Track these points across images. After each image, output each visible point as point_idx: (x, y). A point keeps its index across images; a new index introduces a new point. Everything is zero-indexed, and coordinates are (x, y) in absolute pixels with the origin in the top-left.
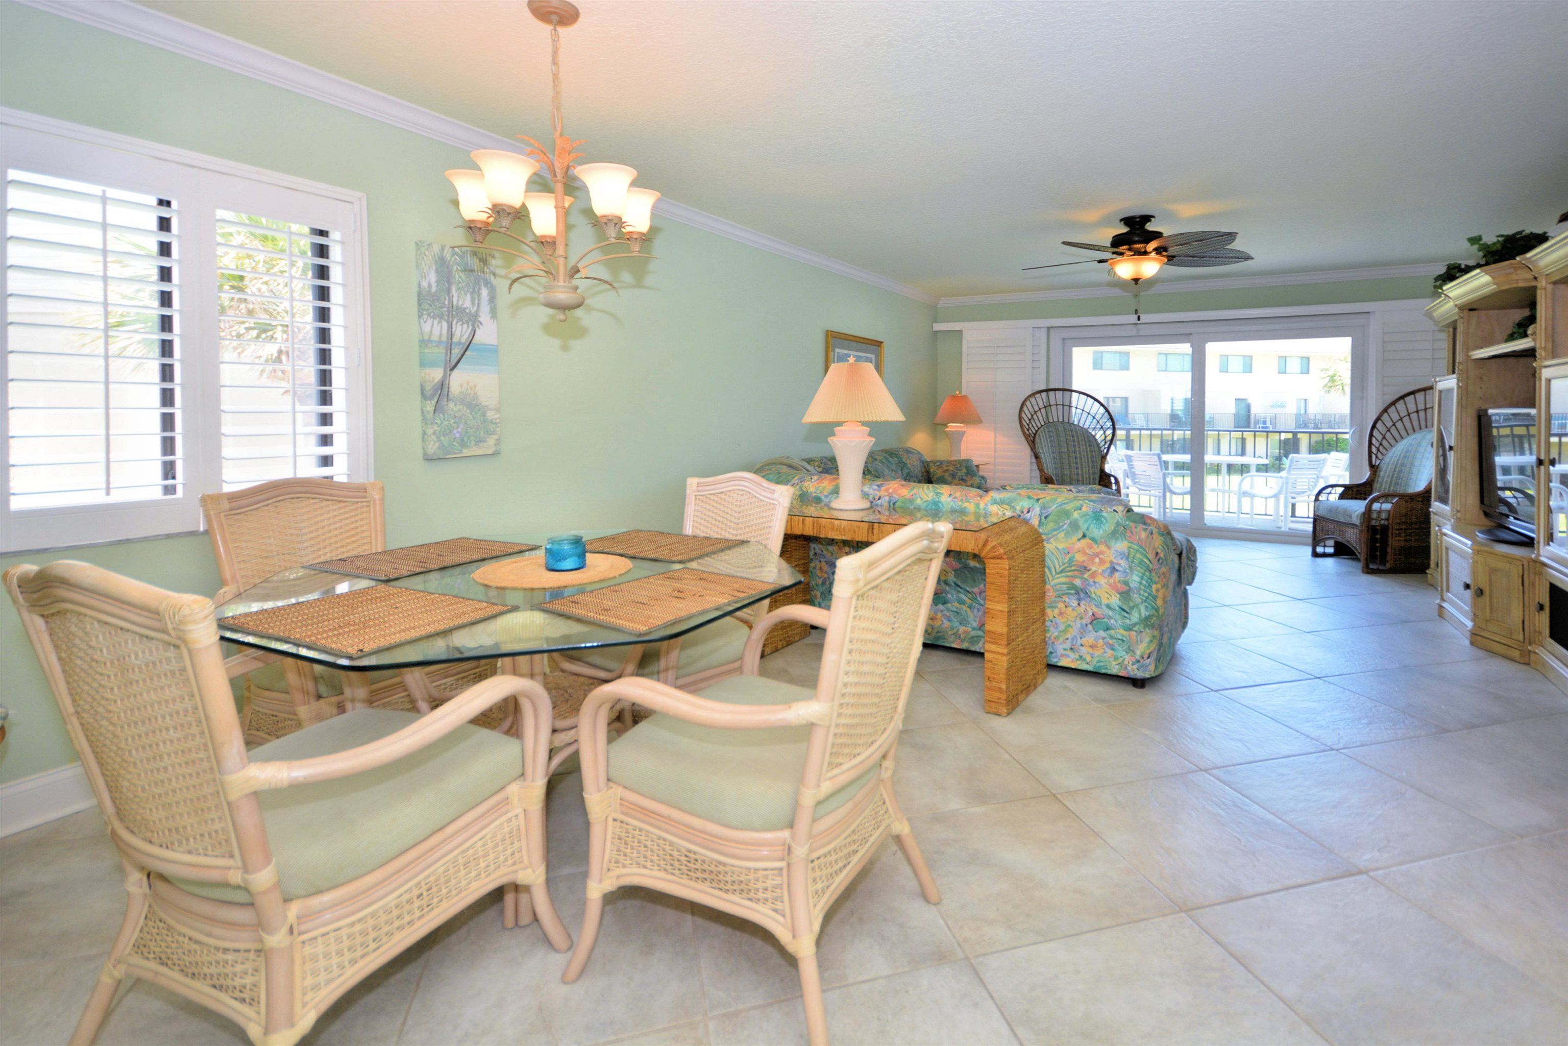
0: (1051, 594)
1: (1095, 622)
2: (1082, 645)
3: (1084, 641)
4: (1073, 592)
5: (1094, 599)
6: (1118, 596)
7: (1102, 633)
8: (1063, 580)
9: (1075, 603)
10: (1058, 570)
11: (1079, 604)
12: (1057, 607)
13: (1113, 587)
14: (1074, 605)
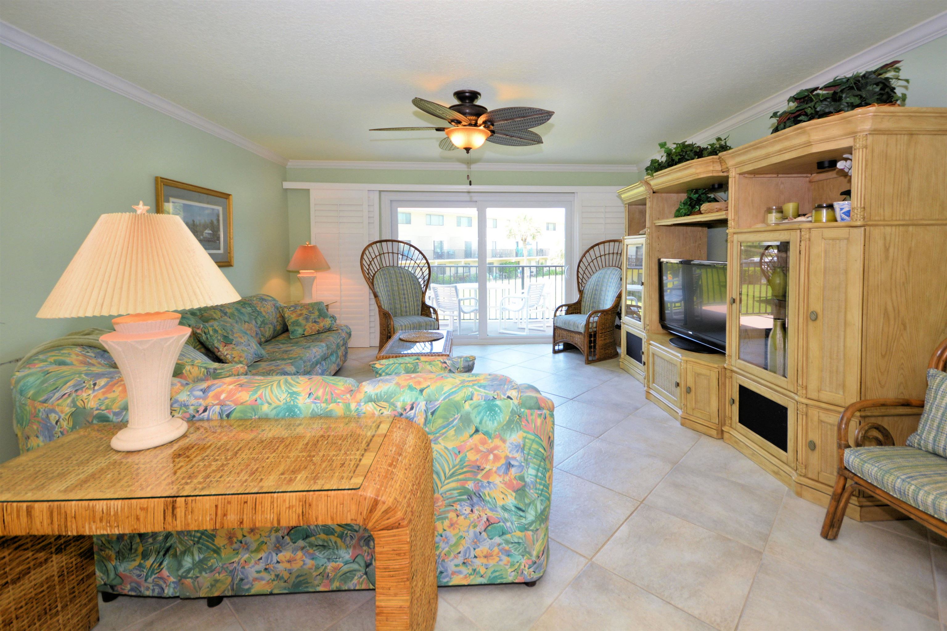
0: (440, 504)
1: (489, 528)
2: (475, 557)
3: (478, 552)
4: (465, 497)
5: (489, 502)
6: (514, 494)
7: (497, 540)
8: (453, 485)
9: (468, 510)
10: (448, 475)
11: (472, 511)
12: (447, 517)
13: (509, 485)
14: (467, 512)
